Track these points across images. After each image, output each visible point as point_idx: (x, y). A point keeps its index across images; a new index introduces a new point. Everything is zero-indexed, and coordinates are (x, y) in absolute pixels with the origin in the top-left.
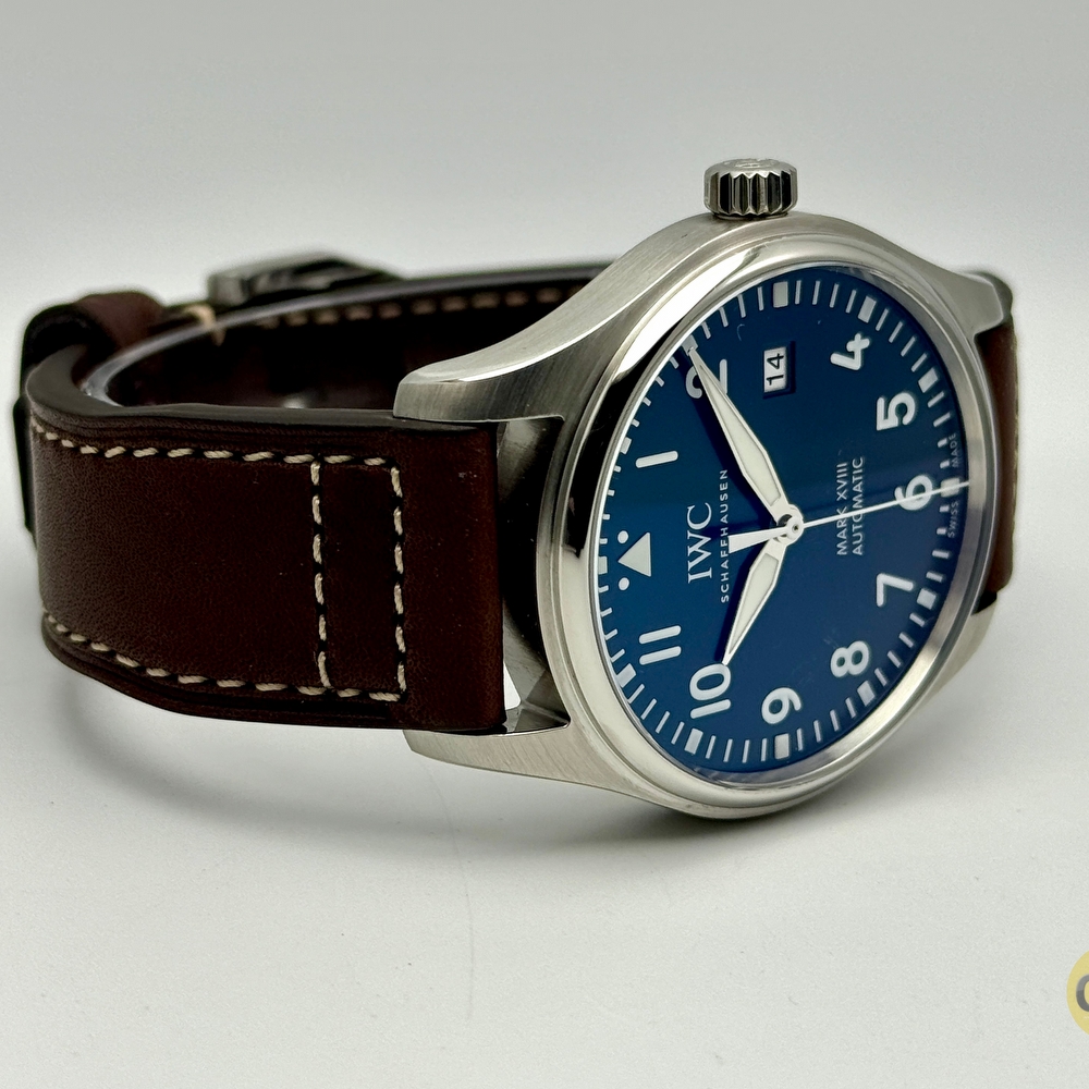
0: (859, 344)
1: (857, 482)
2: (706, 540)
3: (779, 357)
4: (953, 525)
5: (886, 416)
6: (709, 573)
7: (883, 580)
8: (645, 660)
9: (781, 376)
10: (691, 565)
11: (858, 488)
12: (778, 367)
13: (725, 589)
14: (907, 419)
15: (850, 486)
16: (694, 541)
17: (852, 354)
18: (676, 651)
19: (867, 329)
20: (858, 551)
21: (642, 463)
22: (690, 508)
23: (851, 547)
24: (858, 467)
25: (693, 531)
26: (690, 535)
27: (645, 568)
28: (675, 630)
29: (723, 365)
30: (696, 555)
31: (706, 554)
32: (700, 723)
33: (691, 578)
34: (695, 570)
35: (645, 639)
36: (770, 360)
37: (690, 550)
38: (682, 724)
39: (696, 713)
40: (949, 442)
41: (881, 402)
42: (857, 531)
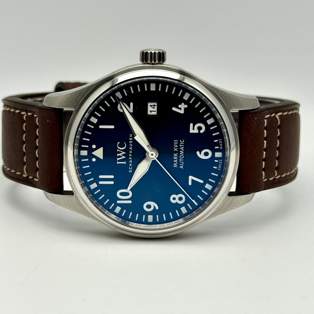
0: (183, 106)
1: (182, 147)
2: (124, 153)
3: (154, 106)
4: (220, 166)
5: (194, 129)
6: (125, 163)
7: (191, 178)
8: (101, 183)
9: (155, 111)
10: (118, 159)
11: (182, 148)
12: (154, 108)
13: (131, 168)
14: (202, 131)
15: (179, 147)
16: (120, 153)
17: (180, 109)
18: (112, 183)
19: (186, 102)
20: (182, 167)
21: (101, 127)
22: (118, 143)
23: (179, 165)
24: (182, 142)
25: (119, 149)
26: (118, 150)
27: (101, 157)
28: (112, 177)
29: (132, 104)
30: (120, 157)
31: (124, 157)
32: (120, 205)
33: (118, 163)
34: (119, 161)
35: (101, 177)
36: (151, 106)
37: (118, 155)
38: (113, 204)
39: (118, 202)
40: (219, 141)
41: (191, 125)
42: (181, 161)
